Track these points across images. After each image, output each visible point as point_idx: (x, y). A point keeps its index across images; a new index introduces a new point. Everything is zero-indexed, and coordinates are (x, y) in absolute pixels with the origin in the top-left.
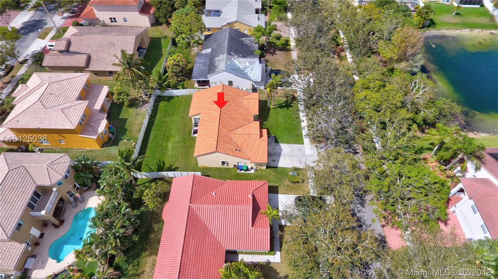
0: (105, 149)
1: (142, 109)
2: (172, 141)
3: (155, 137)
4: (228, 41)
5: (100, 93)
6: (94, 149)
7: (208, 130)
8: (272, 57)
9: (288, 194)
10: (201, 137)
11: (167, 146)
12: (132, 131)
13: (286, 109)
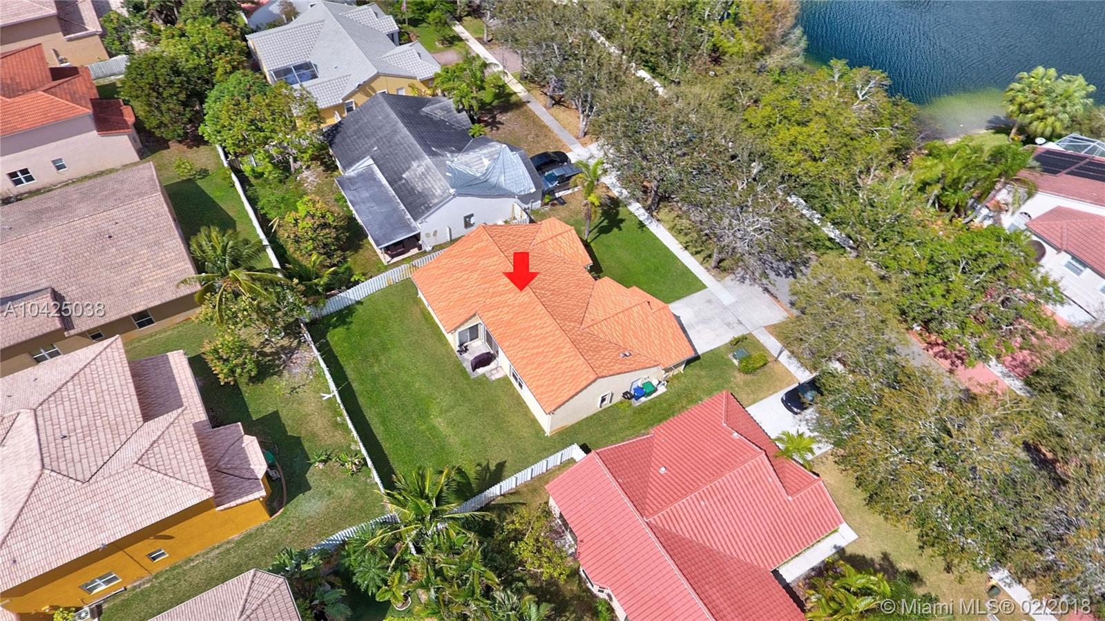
0: (284, 513)
1: (295, 371)
2: (434, 411)
3: (383, 423)
4: (406, 126)
5: (172, 378)
6: (252, 527)
7: (534, 341)
8: (499, 132)
9: (762, 399)
10: (527, 365)
11: (433, 428)
12: (314, 435)
13: (615, 230)
